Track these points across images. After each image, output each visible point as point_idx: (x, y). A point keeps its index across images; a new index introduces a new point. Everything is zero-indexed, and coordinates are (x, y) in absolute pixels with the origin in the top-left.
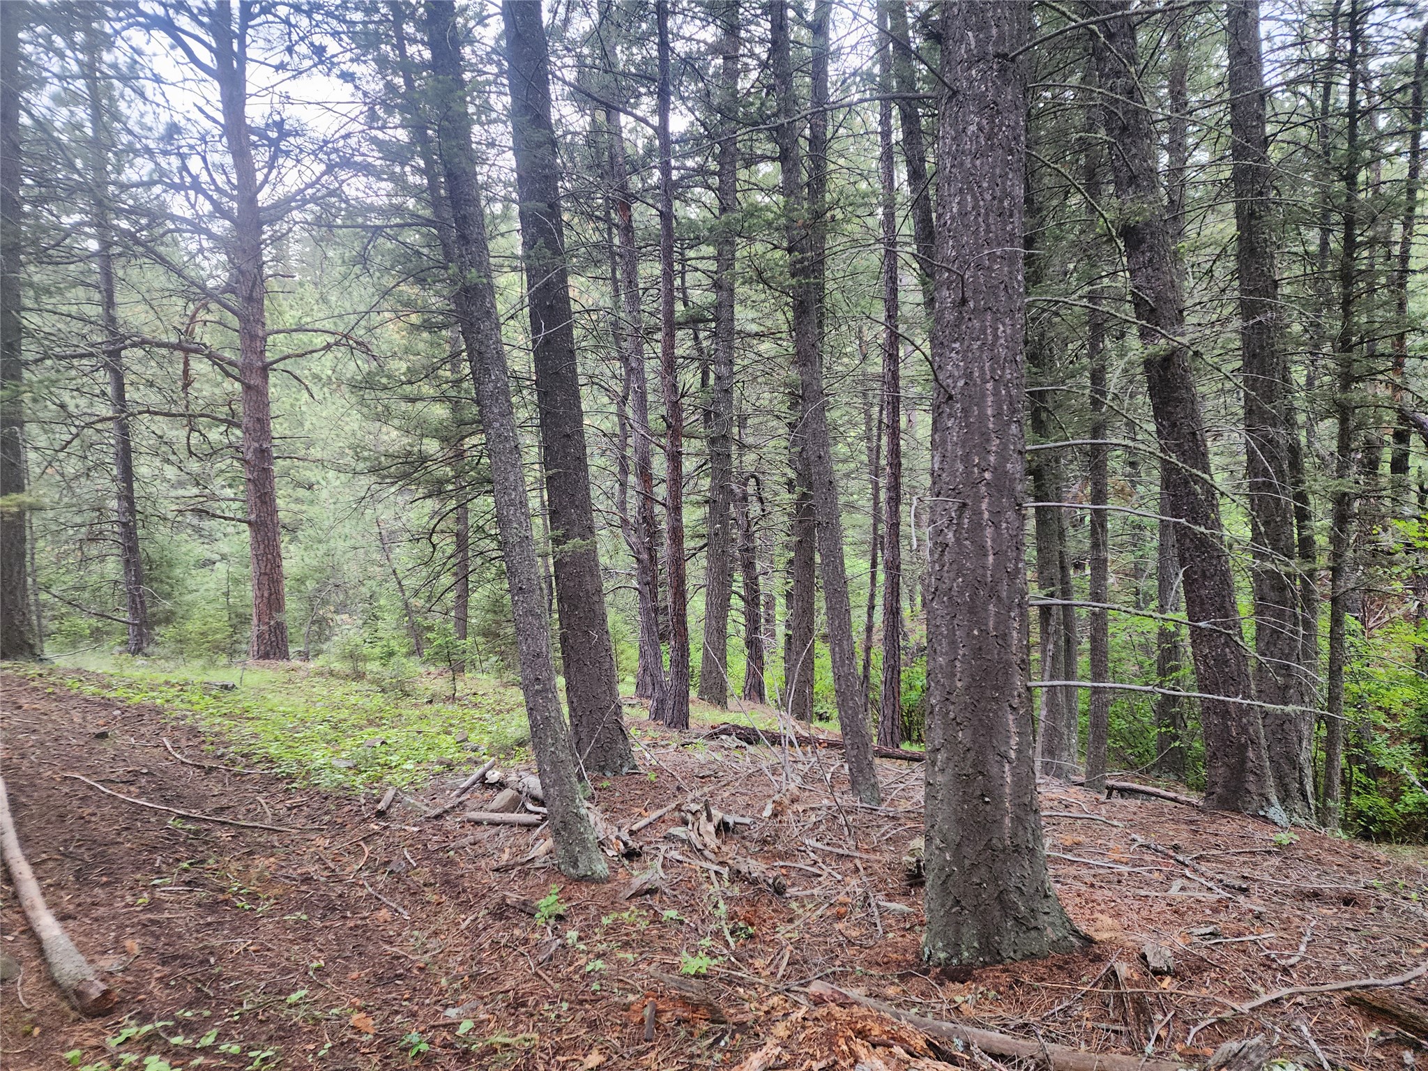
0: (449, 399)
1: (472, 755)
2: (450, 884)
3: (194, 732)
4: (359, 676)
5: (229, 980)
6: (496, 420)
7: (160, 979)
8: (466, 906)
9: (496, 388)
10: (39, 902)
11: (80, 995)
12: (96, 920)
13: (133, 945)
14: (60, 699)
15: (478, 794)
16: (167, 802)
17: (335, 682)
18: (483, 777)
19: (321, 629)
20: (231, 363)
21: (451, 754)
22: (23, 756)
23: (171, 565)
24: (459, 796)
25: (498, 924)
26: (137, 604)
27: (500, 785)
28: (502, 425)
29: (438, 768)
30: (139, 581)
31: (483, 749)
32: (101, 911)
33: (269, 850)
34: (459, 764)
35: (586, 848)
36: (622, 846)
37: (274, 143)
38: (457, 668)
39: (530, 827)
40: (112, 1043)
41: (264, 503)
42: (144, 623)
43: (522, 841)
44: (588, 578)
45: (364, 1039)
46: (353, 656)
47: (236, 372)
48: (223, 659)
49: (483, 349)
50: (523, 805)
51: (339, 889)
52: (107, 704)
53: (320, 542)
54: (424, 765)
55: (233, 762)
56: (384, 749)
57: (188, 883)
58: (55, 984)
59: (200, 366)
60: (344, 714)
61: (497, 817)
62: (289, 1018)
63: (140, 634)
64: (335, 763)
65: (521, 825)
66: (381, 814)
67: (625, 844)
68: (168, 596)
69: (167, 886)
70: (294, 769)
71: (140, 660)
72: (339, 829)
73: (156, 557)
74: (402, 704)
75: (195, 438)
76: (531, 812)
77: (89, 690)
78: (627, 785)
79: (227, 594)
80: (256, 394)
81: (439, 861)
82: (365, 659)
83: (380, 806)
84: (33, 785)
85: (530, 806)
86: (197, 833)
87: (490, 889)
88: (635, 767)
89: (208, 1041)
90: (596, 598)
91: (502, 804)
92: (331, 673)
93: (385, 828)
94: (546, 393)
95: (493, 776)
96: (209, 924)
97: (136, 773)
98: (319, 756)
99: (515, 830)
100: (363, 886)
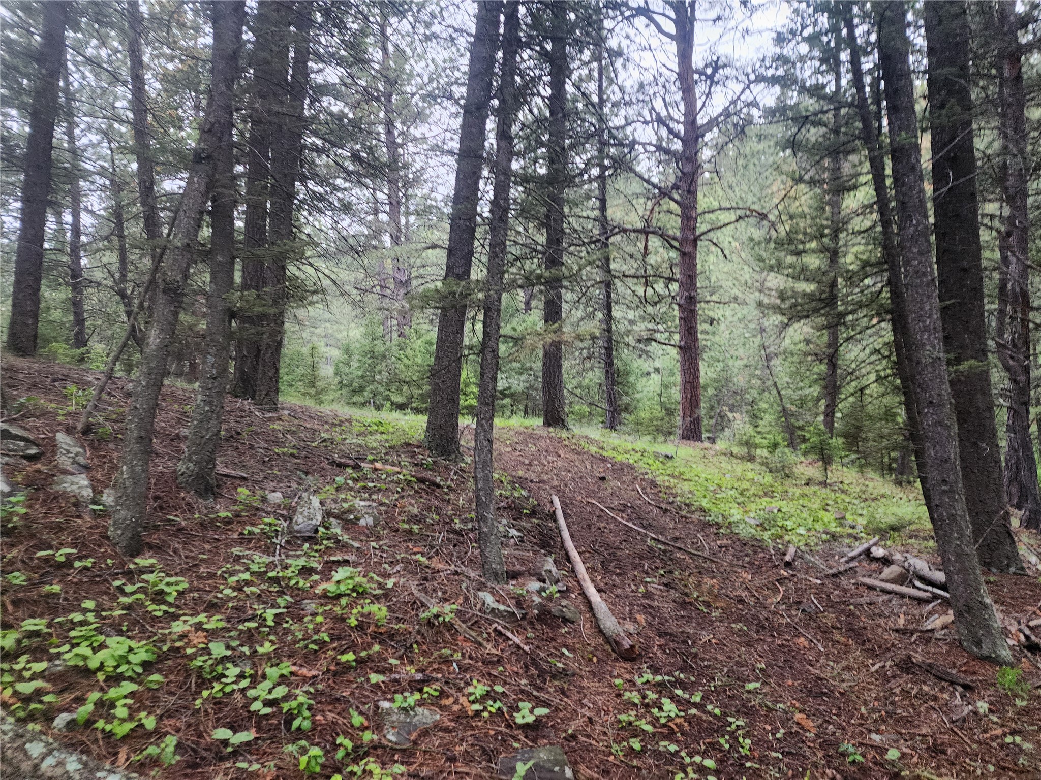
0: (828, 250)
1: (851, 531)
2: (855, 632)
3: (653, 484)
4: (751, 458)
5: (703, 660)
6: (915, 259)
7: (660, 646)
8: (873, 654)
9: (916, 230)
10: (587, 577)
11: (617, 643)
12: (617, 596)
13: (641, 618)
14: (578, 454)
15: (864, 563)
16: (644, 527)
17: (734, 461)
18: (868, 552)
19: (722, 423)
20: (675, 239)
21: (833, 527)
22: (566, 485)
23: (628, 374)
24: (847, 562)
25: (906, 677)
26: (612, 398)
27: (886, 561)
28: (920, 262)
29: (824, 537)
30: (613, 385)
31: (860, 528)
32: (619, 591)
33: (712, 574)
34: (841, 536)
35: (989, 633)
36: (1022, 638)
37: (711, 77)
38: (826, 460)
39: (921, 601)
40: (639, 681)
41: (690, 333)
42: (615, 410)
43: (916, 612)
44: (979, 396)
45: (808, 734)
46: (748, 444)
47: (676, 244)
48: (661, 438)
49: (907, 199)
50: (911, 581)
51: (765, 614)
52: (604, 460)
53: (719, 361)
54: (813, 533)
55: (680, 508)
56: (780, 515)
57: (666, 585)
58: (601, 632)
59: (655, 242)
60: (746, 485)
61: (889, 586)
62: (749, 701)
63: (613, 417)
64: (747, 520)
65: (912, 598)
66: (788, 565)
67: (1027, 637)
68: (627, 394)
69: (654, 584)
70: (720, 520)
71: (614, 434)
72: (758, 570)
73: (621, 368)
74: (786, 483)
75: (650, 291)
76: (919, 589)
77: (594, 449)
78: (1015, 584)
79: (660, 395)
80: (688, 258)
81: (843, 611)
82: (757, 446)
83: (788, 558)
84: (572, 503)
85: (917, 583)
86: (665, 551)
87: (893, 645)
88: (1023, 569)
89: (697, 699)
90: (986, 414)
91: (892, 576)
92: (732, 454)
93: (793, 576)
94: (944, 234)
95: (878, 552)
96: (683, 617)
97: (625, 506)
98: (736, 514)
99: (906, 600)
100: (782, 616)
